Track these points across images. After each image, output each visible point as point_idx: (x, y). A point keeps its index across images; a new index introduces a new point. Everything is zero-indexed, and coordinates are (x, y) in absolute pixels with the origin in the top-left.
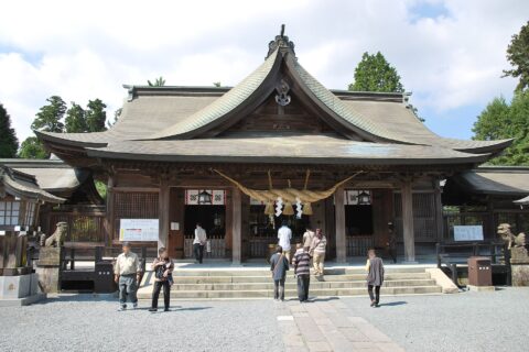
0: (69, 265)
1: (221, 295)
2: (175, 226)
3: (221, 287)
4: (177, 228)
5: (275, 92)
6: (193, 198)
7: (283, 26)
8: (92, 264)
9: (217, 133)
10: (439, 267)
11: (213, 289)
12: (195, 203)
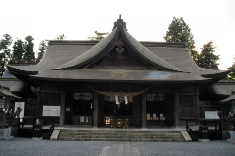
0: (21, 126)
1: (86, 140)
2: (68, 109)
3: (86, 137)
4: (69, 110)
5: (116, 47)
6: (77, 97)
7: (120, 15)
8: (32, 126)
9: (88, 66)
10: (187, 130)
11: (83, 137)
12: (78, 99)
